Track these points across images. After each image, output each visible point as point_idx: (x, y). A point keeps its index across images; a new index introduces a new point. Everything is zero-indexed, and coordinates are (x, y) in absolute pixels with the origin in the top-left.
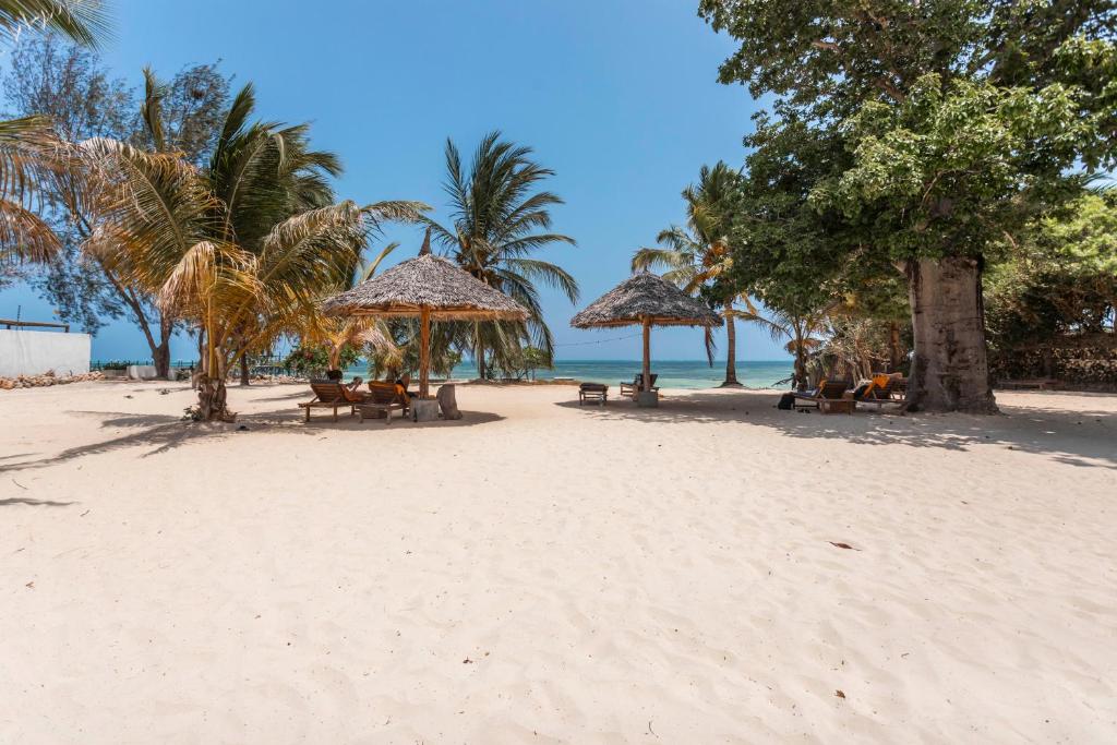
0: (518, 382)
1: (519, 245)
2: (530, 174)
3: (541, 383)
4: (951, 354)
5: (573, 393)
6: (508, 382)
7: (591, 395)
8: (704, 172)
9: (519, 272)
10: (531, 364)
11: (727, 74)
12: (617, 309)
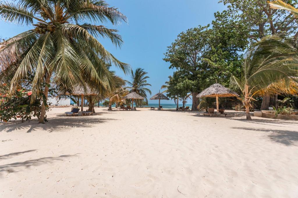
0: (142, 107)
1: (142, 85)
2: (144, 73)
3: (146, 108)
4: (195, 104)
5: (150, 109)
6: (141, 107)
7: (153, 109)
8: (174, 72)
9: (142, 89)
10: (145, 105)
11: (170, 68)
12: (155, 98)
